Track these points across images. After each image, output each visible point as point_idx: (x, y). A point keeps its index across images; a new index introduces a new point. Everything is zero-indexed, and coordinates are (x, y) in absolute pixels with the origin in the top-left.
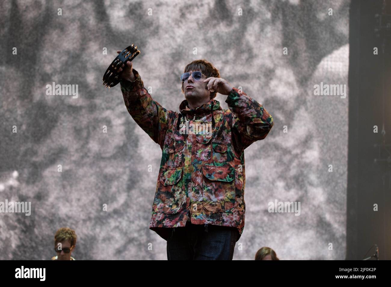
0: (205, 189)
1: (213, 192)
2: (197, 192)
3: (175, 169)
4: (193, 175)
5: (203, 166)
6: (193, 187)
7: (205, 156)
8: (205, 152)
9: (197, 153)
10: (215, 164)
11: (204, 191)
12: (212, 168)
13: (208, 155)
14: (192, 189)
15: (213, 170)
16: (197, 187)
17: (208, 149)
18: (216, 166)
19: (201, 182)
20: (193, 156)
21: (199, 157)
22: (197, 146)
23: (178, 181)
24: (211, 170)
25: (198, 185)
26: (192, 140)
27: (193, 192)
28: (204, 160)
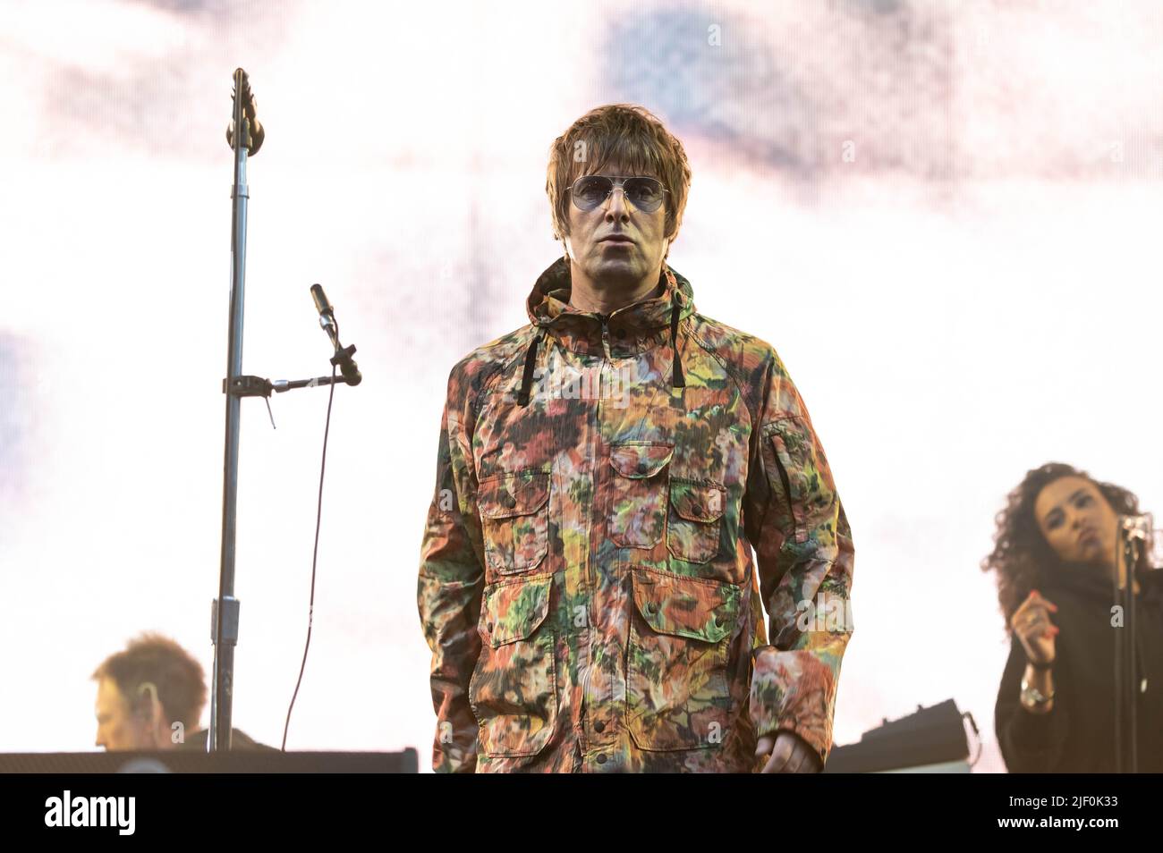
0: (636, 659)
2: (608, 665)
3: (524, 582)
4: (597, 603)
5: (635, 569)
6: (597, 647)
7: (642, 530)
8: (642, 510)
9: (614, 518)
10: (672, 564)
11: (633, 665)
12: (662, 582)
13: (655, 527)
14: (594, 654)
15: (666, 587)
16: (610, 645)
18: (675, 572)
19: (624, 629)
20: (598, 527)
21: (620, 531)
22: (612, 486)
23: (535, 626)
24: (660, 587)
25: (615, 639)
26: (594, 464)
27: (595, 666)
28: (639, 547)
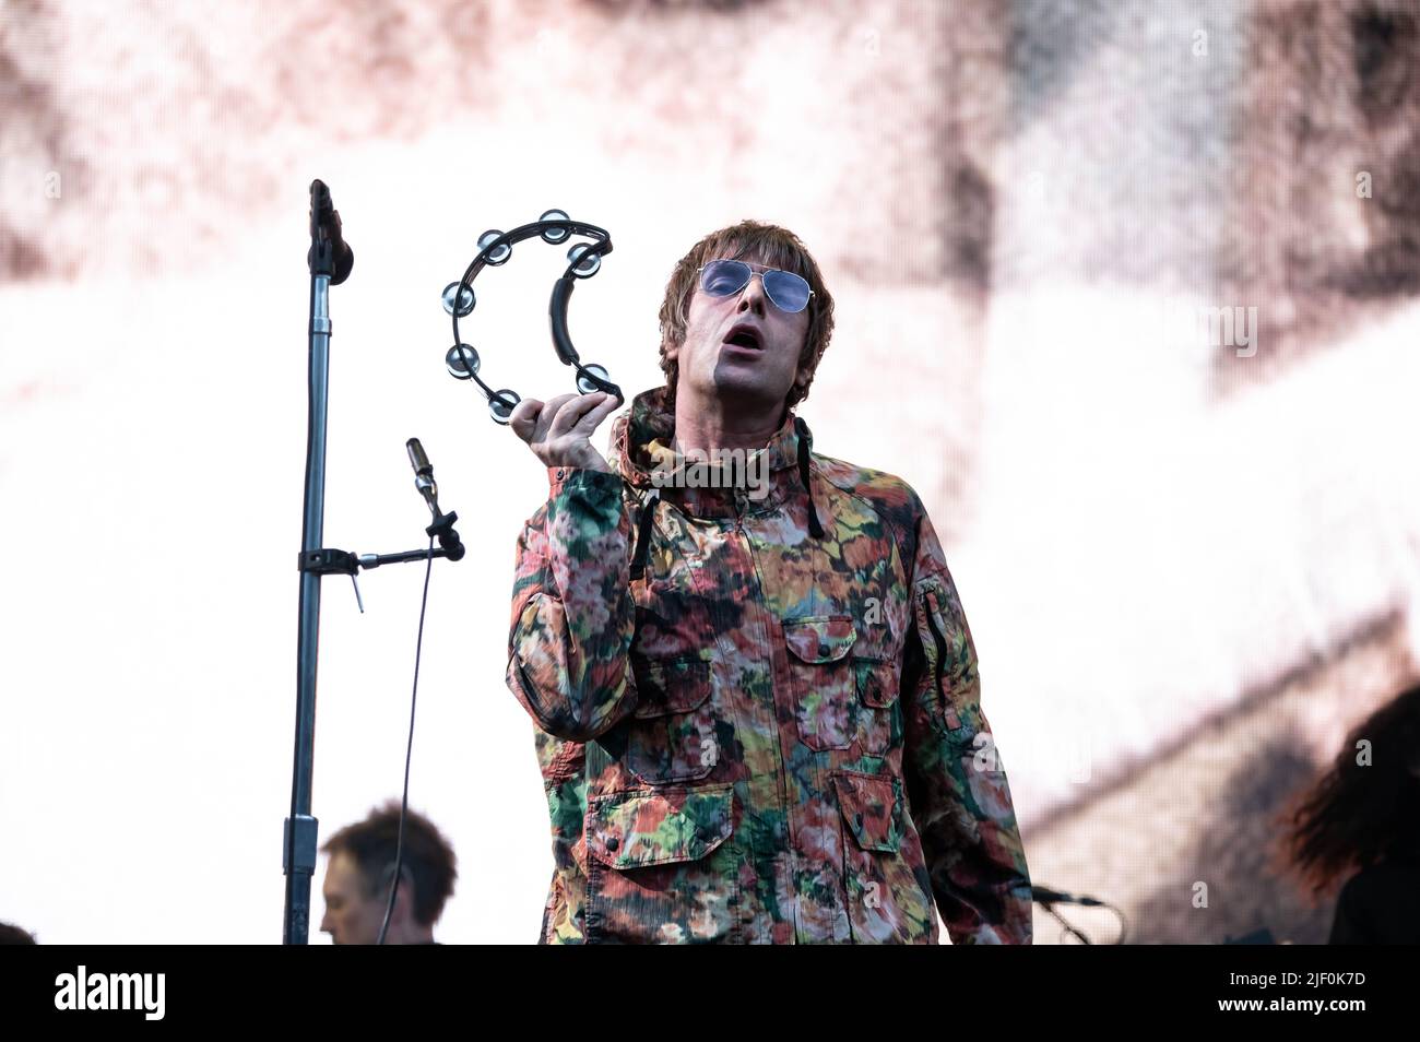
0: (852, 884)
2: (823, 896)
4: (795, 821)
5: (836, 776)
6: (800, 875)
7: (836, 727)
8: (831, 703)
9: (802, 715)
11: (852, 893)
12: (861, 785)
14: (798, 884)
15: (864, 791)
16: (822, 874)
18: (863, 772)
19: (837, 850)
20: (785, 726)
21: (812, 731)
22: (794, 676)
23: (711, 846)
24: (861, 793)
25: (828, 863)
26: (768, 648)
28: (837, 748)
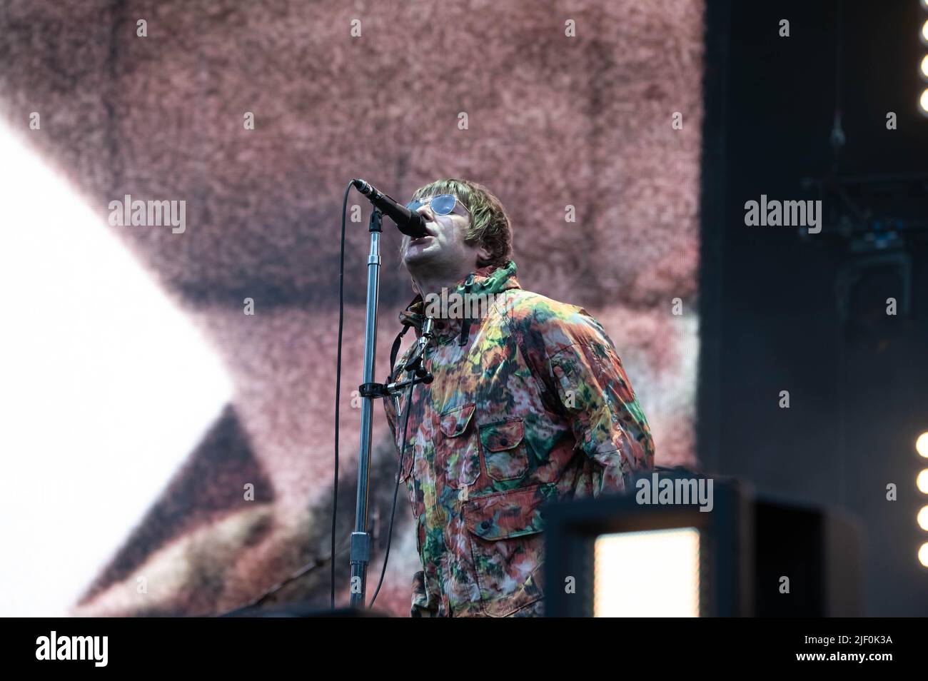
0: (482, 565)
1: (503, 569)
2: (463, 577)
4: (448, 532)
5: (466, 503)
6: (453, 565)
8: (465, 459)
10: (497, 486)
11: (481, 571)
12: (490, 502)
13: (473, 466)
15: (494, 505)
16: (461, 562)
17: (471, 448)
21: (453, 478)
24: (488, 508)
25: (463, 556)
26: (433, 432)
27: (453, 579)
